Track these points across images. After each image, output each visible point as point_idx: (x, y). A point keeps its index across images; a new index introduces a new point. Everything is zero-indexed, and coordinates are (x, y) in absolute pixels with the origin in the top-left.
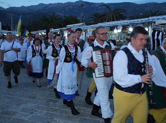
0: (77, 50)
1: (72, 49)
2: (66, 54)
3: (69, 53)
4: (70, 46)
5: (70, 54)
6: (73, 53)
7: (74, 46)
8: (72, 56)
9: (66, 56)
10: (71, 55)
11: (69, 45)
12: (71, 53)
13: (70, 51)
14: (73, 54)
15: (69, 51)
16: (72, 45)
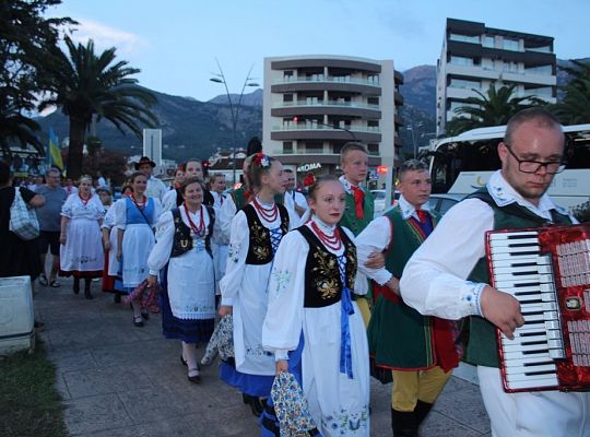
0: (288, 220)
1: (270, 219)
2: (252, 234)
3: (260, 232)
4: (265, 207)
5: (264, 234)
6: (275, 231)
7: (275, 208)
8: (272, 240)
9: (253, 243)
10: (268, 236)
11: (259, 203)
12: (267, 230)
13: (266, 225)
14: (276, 236)
15: (260, 224)
16: (269, 203)
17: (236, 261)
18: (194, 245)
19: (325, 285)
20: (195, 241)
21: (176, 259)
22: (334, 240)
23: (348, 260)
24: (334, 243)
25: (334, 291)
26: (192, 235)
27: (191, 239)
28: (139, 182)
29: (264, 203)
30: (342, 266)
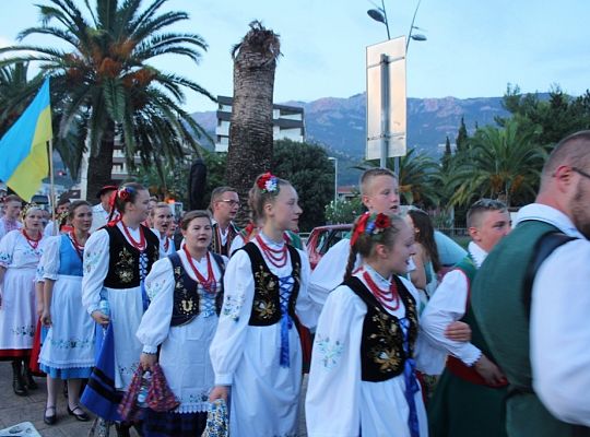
17: (237, 320)
18: (202, 308)
19: (384, 355)
20: (202, 301)
21: (177, 329)
22: (389, 296)
23: (412, 323)
24: (390, 300)
25: (394, 362)
26: (199, 291)
27: (196, 299)
28: (82, 215)
29: (272, 242)
30: (405, 330)
